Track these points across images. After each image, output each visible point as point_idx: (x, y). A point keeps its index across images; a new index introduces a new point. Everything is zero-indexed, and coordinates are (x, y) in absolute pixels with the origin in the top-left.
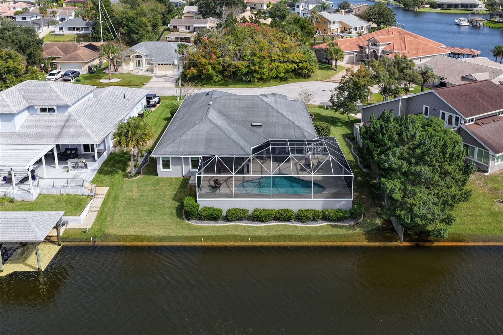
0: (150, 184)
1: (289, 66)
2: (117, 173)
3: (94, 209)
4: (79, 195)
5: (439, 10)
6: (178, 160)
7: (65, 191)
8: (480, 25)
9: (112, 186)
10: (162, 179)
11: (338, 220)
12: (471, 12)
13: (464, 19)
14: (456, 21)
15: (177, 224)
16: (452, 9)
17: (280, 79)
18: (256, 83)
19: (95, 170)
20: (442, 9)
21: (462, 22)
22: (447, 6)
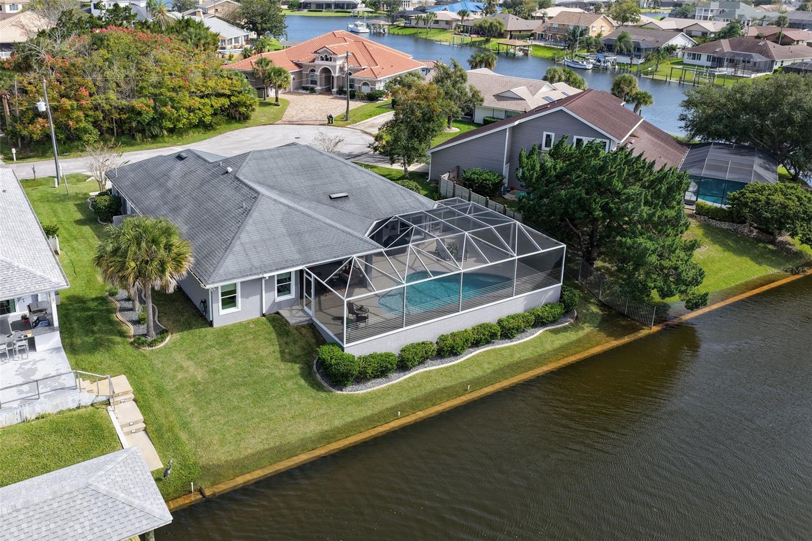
0: (211, 346)
1: (218, 103)
2: (114, 343)
3: (133, 428)
4: (70, 410)
5: (305, 12)
6: (254, 286)
7: (30, 412)
8: (384, 31)
9: (130, 372)
12: (351, 14)
13: (362, 23)
14: (350, 26)
16: (323, 10)
17: (204, 127)
18: (166, 139)
19: (57, 350)
20: (309, 11)
21: (359, 28)
22: (315, 6)
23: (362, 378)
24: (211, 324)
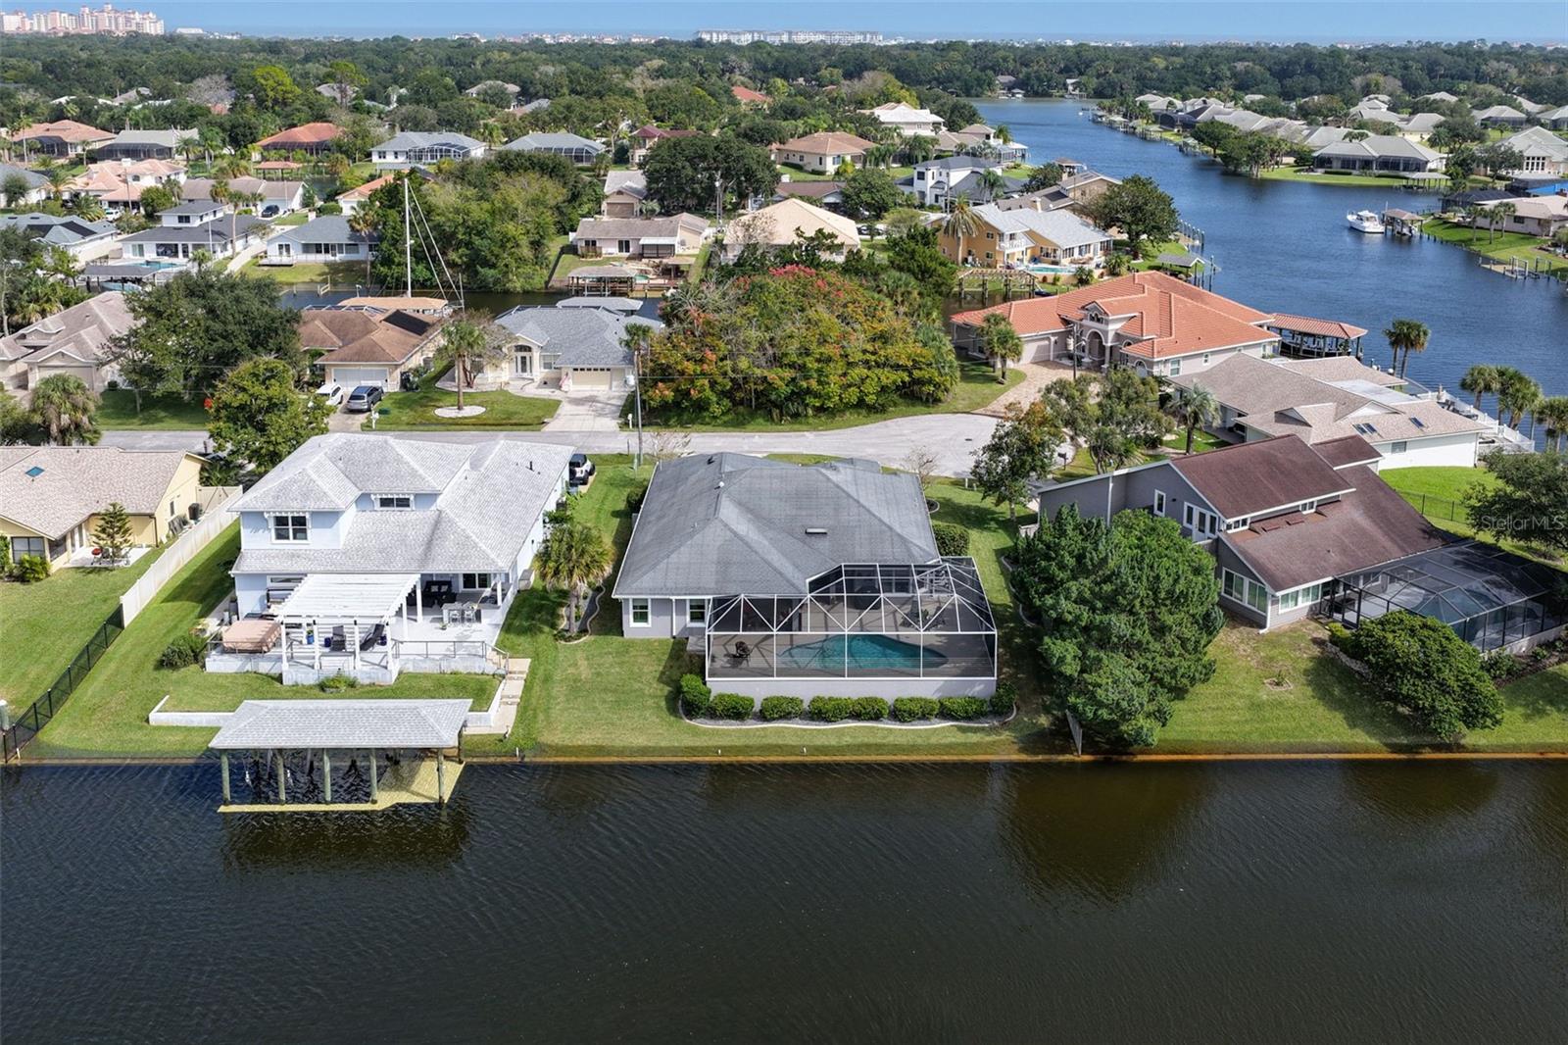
0: (610, 653)
1: (889, 377)
2: (542, 632)
3: (510, 701)
4: (476, 674)
5: (1319, 176)
6: (664, 605)
7: (448, 667)
8: (1410, 231)
9: (536, 657)
10: (632, 643)
11: (968, 719)
13: (1372, 215)
14: (1351, 218)
15: (671, 725)
16: (1354, 172)
17: (869, 408)
18: (811, 420)
19: (497, 625)
20: (1326, 173)
21: (1366, 224)
22: (1339, 165)
23: (712, 714)
24: (622, 634)
